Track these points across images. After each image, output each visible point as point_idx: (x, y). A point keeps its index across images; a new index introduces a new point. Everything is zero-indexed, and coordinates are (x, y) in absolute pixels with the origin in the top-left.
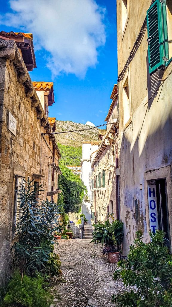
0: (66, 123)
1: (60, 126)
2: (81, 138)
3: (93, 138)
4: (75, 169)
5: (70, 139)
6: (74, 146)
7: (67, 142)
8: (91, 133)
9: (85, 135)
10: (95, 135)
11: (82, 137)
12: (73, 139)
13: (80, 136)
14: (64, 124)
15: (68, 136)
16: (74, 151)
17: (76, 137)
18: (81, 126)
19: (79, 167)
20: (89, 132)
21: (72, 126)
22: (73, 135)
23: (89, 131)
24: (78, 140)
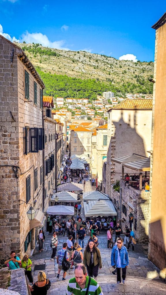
0: (78, 53)
1: (71, 57)
2: (93, 70)
3: (107, 70)
4: (75, 102)
5: (80, 71)
6: (83, 79)
7: (76, 74)
8: (106, 63)
9: (98, 67)
10: (110, 66)
11: (95, 68)
12: (83, 70)
13: (92, 68)
14: (75, 55)
15: (78, 68)
16: (80, 83)
17: (87, 69)
18: (95, 56)
19: (81, 100)
20: (103, 64)
21: (84, 56)
22: (84, 67)
23: (104, 62)
24: (89, 72)
